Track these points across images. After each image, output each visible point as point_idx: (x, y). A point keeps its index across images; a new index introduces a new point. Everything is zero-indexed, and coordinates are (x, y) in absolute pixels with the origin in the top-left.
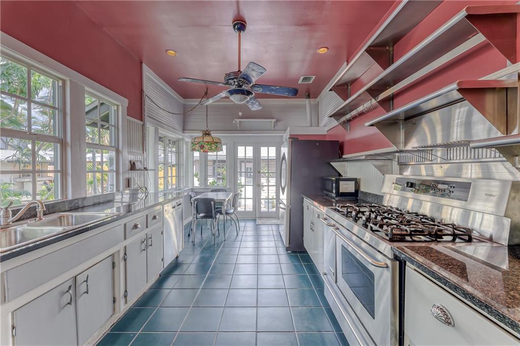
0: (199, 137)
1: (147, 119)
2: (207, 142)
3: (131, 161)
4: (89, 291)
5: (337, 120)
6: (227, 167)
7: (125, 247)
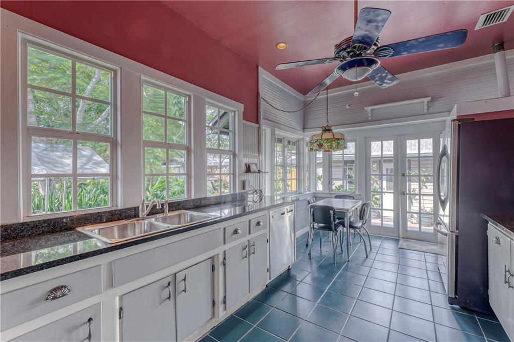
0: (317, 135)
1: (262, 121)
2: (325, 139)
3: (246, 164)
4: (187, 290)
6: (356, 170)
7: (225, 251)
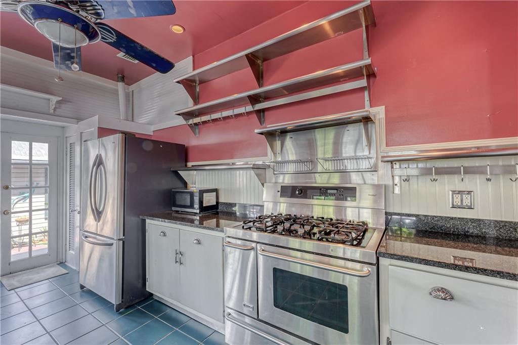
5: (186, 120)
